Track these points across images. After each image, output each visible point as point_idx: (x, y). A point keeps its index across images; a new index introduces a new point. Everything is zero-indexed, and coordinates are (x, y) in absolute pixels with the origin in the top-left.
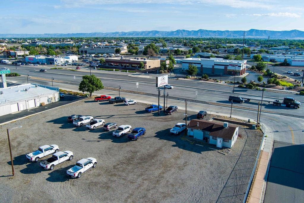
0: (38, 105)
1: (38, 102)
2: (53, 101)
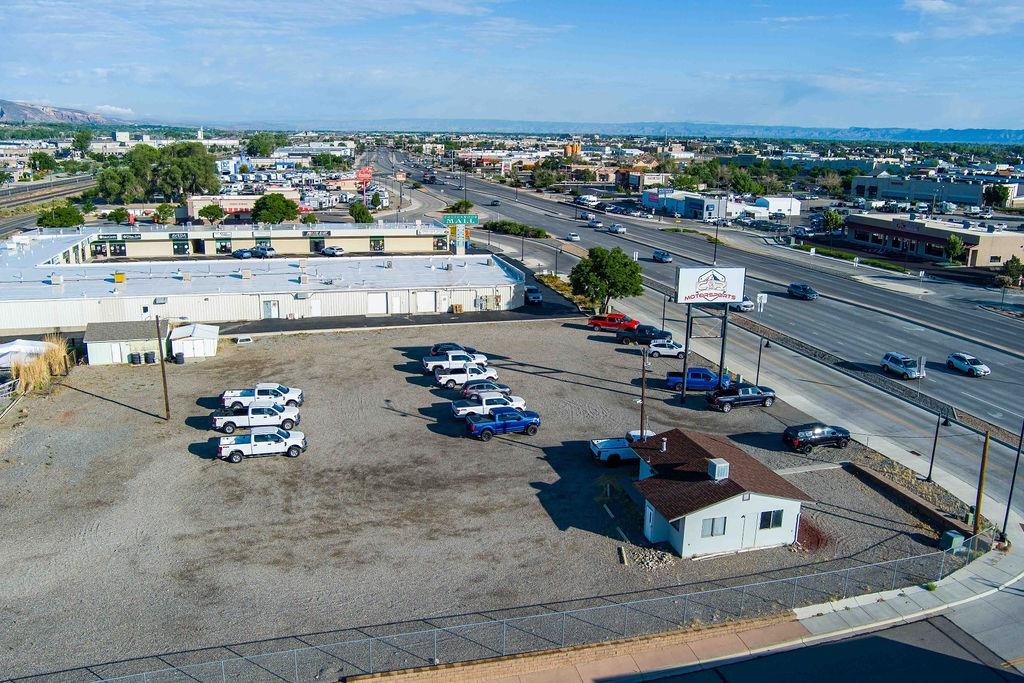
0: (444, 308)
1: (445, 299)
2: (491, 306)
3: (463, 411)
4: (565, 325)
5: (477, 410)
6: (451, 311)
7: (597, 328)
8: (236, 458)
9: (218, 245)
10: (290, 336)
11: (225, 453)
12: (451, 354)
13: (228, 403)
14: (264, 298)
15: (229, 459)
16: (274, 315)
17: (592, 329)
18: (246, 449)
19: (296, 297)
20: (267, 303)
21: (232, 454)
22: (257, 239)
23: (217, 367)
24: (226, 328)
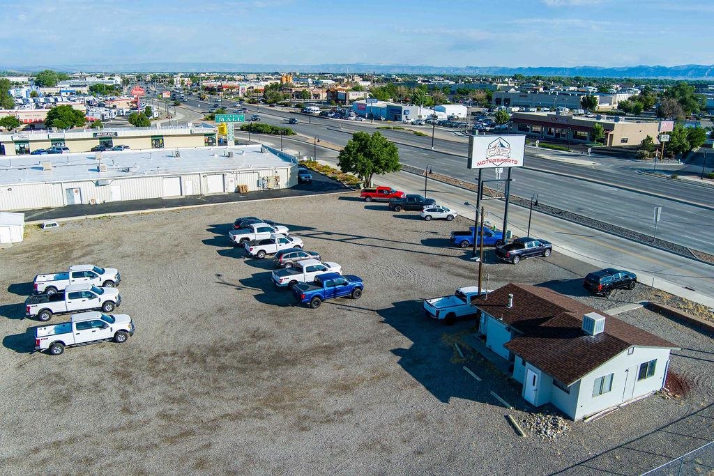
0: (231, 189)
1: (232, 181)
2: (272, 186)
3: (285, 280)
4: (341, 198)
5: (299, 277)
6: (238, 191)
7: (368, 199)
8: (57, 350)
9: (18, 148)
10: (95, 219)
11: (44, 345)
12: (256, 226)
13: (41, 288)
14: (66, 186)
15: (49, 351)
16: (77, 201)
17: (364, 200)
18: (67, 339)
19: (97, 184)
20: (69, 190)
21: (52, 346)
22: (52, 140)
23: (26, 252)
24: (30, 215)
